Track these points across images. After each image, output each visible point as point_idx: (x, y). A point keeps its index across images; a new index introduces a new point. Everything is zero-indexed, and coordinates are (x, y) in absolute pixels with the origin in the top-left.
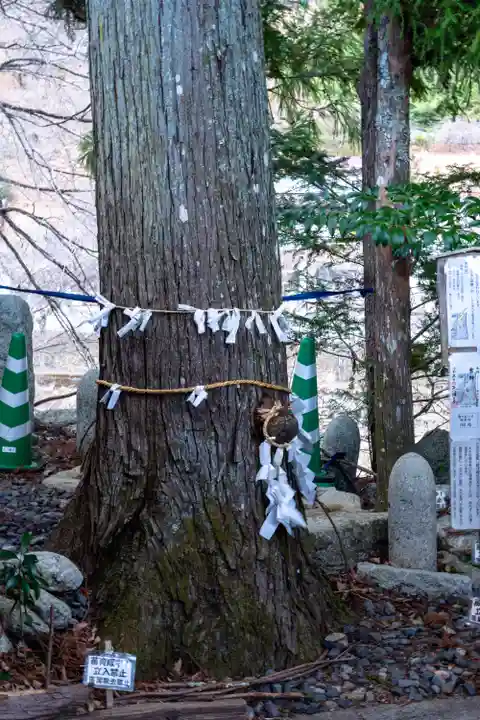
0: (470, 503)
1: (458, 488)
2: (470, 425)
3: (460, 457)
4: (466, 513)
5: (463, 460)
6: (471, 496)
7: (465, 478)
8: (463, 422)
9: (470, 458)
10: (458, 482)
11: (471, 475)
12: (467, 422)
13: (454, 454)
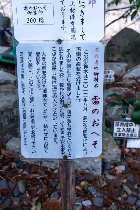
0: (45, 126)
1: (28, 107)
2: (42, 20)
3: (30, 66)
4: (40, 138)
5: (34, 69)
6: (45, 117)
7: (38, 94)
8: (33, 16)
9: (44, 68)
10: (27, 100)
11: (45, 91)
12: (38, 16)
13: (22, 62)
